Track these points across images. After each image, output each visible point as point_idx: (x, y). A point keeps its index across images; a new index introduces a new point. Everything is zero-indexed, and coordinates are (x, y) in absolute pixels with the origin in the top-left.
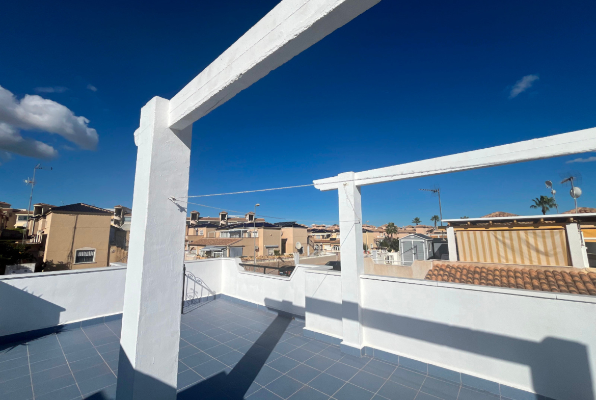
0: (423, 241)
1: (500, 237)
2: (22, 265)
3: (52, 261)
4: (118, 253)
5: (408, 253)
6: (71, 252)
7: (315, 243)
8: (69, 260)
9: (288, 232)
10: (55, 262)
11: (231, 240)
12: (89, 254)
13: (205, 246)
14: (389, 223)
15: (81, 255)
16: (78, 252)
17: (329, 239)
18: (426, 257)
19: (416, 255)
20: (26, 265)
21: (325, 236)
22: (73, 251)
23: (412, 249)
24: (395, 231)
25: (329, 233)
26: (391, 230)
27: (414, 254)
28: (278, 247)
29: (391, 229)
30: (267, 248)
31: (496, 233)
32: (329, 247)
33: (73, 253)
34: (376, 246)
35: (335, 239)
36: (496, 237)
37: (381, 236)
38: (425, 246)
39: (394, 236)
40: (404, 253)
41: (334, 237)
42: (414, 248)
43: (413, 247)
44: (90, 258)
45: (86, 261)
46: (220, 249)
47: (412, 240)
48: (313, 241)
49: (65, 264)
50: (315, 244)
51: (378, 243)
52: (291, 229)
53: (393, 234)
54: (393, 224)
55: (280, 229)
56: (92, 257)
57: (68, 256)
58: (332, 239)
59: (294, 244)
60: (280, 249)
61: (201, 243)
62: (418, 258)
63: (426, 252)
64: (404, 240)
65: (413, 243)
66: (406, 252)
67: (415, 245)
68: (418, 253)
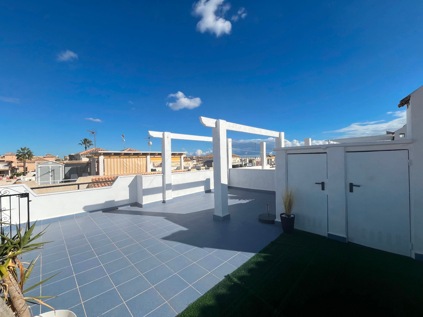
0: (61, 165)
1: (125, 161)
5: (45, 175)
18: (62, 177)
19: (53, 177)
23: (49, 172)
27: (51, 176)
31: (123, 159)
36: (123, 161)
38: (62, 169)
40: (41, 176)
42: (52, 171)
43: (50, 171)
47: (50, 166)
62: (55, 179)
63: (62, 174)
64: (42, 166)
65: (50, 168)
66: (43, 175)
67: (53, 169)
68: (55, 175)
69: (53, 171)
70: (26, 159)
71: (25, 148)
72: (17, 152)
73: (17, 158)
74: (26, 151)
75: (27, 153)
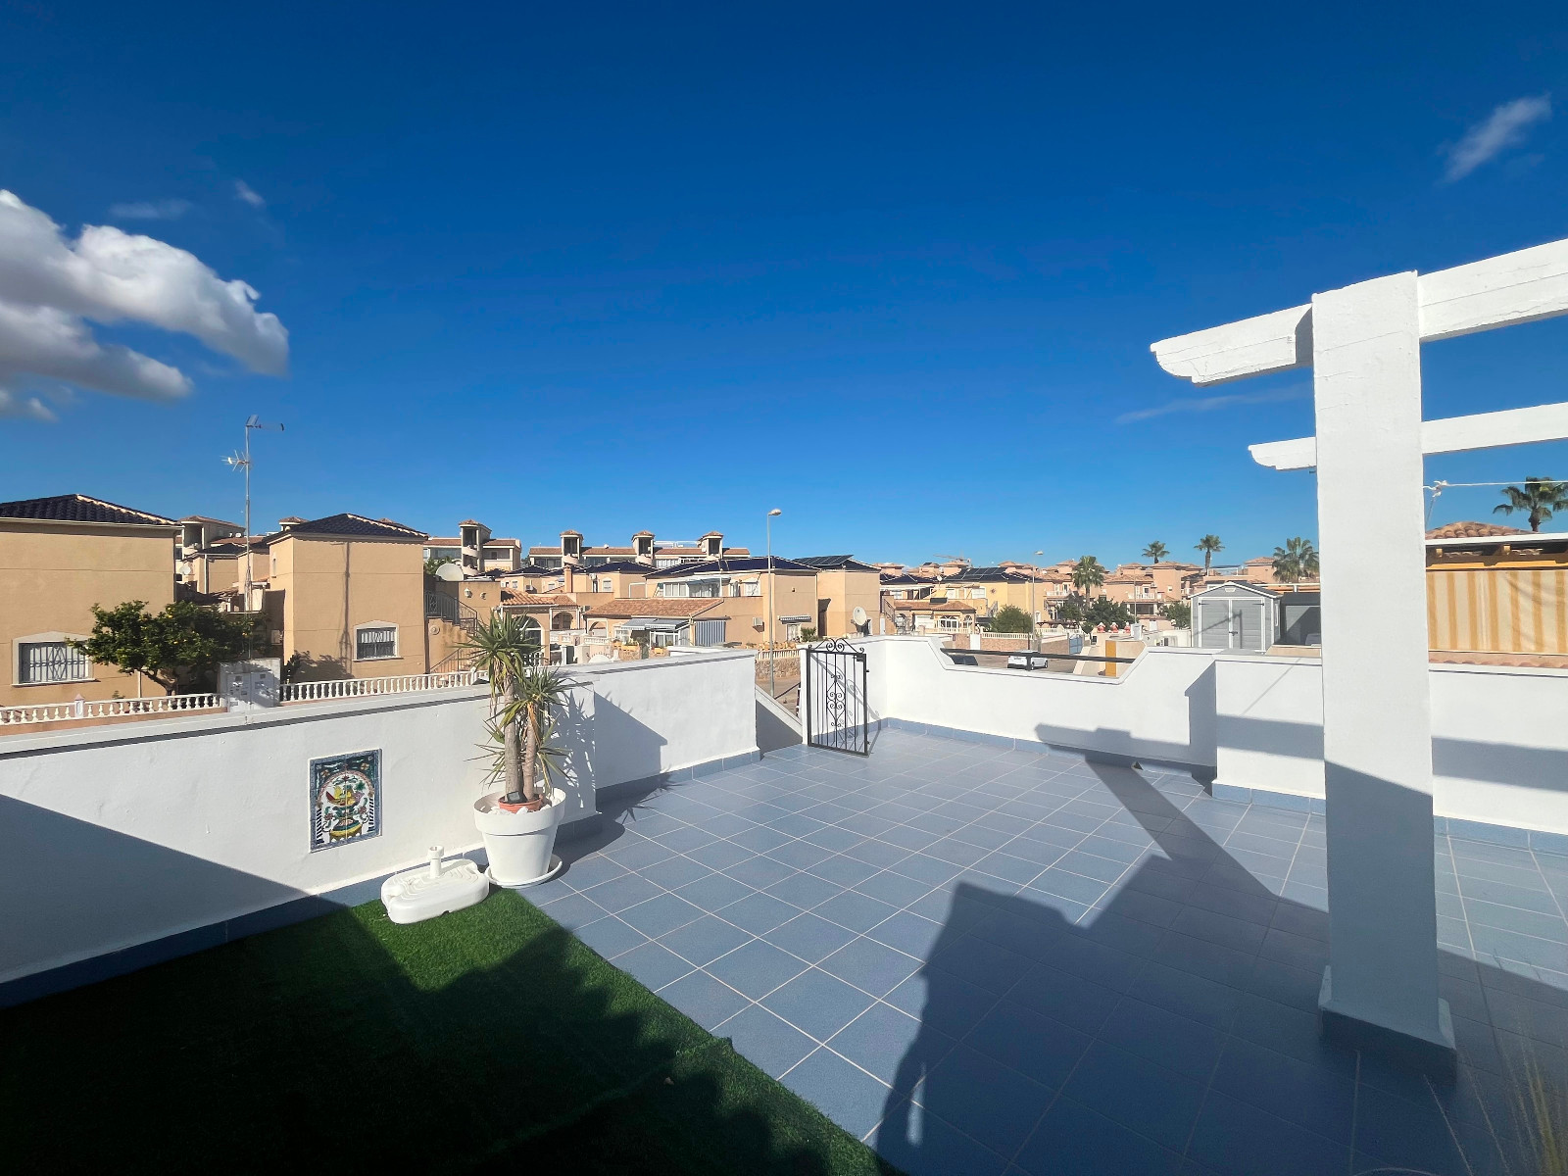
0: (1262, 599)
1: (1526, 587)
2: (253, 662)
3: (307, 654)
4: (448, 633)
5: (1215, 630)
6: (346, 633)
7: (898, 609)
8: (344, 650)
9: (832, 583)
10: (315, 657)
11: (697, 605)
12: (385, 637)
13: (628, 617)
14: (1082, 559)
15: (366, 639)
16: (359, 632)
17: (927, 600)
19: (1238, 636)
20: (262, 663)
21: (915, 593)
22: (350, 631)
23: (1228, 620)
24: (1098, 580)
25: (927, 585)
26: (1087, 576)
27: (1233, 633)
28: (809, 621)
29: (1088, 572)
30: (784, 622)
31: (1515, 576)
32: (928, 620)
33: (350, 634)
34: (1049, 619)
35: (944, 600)
36: (1515, 587)
37: (1061, 592)
38: (1269, 611)
39: (1095, 592)
40: (1203, 630)
41: (938, 595)
42: (1234, 616)
43: (1230, 615)
44: (386, 648)
45: (379, 654)
46: (672, 627)
47: (1230, 599)
48: (892, 605)
49: (337, 661)
50: (898, 613)
51: (1053, 609)
52: (840, 575)
53: (1092, 587)
54: (1093, 559)
55: (814, 574)
56: (391, 644)
57: (341, 643)
58: (933, 600)
59: (848, 613)
60: (814, 624)
61: (616, 612)
62: (1245, 643)
63: (1268, 628)
64: (1206, 598)
65: (1230, 605)
66: (1210, 628)
67: (1238, 612)
68: (1244, 631)
69: (1237, 618)
70: (1299, 574)
71: (1298, 540)
72: (1276, 554)
73: (1276, 574)
74: (1299, 551)
75: (1302, 556)
